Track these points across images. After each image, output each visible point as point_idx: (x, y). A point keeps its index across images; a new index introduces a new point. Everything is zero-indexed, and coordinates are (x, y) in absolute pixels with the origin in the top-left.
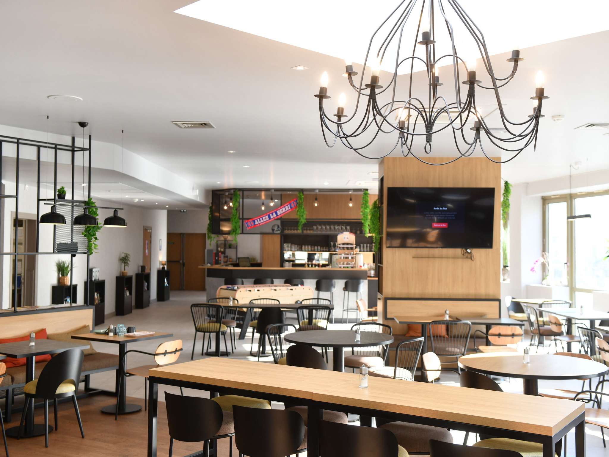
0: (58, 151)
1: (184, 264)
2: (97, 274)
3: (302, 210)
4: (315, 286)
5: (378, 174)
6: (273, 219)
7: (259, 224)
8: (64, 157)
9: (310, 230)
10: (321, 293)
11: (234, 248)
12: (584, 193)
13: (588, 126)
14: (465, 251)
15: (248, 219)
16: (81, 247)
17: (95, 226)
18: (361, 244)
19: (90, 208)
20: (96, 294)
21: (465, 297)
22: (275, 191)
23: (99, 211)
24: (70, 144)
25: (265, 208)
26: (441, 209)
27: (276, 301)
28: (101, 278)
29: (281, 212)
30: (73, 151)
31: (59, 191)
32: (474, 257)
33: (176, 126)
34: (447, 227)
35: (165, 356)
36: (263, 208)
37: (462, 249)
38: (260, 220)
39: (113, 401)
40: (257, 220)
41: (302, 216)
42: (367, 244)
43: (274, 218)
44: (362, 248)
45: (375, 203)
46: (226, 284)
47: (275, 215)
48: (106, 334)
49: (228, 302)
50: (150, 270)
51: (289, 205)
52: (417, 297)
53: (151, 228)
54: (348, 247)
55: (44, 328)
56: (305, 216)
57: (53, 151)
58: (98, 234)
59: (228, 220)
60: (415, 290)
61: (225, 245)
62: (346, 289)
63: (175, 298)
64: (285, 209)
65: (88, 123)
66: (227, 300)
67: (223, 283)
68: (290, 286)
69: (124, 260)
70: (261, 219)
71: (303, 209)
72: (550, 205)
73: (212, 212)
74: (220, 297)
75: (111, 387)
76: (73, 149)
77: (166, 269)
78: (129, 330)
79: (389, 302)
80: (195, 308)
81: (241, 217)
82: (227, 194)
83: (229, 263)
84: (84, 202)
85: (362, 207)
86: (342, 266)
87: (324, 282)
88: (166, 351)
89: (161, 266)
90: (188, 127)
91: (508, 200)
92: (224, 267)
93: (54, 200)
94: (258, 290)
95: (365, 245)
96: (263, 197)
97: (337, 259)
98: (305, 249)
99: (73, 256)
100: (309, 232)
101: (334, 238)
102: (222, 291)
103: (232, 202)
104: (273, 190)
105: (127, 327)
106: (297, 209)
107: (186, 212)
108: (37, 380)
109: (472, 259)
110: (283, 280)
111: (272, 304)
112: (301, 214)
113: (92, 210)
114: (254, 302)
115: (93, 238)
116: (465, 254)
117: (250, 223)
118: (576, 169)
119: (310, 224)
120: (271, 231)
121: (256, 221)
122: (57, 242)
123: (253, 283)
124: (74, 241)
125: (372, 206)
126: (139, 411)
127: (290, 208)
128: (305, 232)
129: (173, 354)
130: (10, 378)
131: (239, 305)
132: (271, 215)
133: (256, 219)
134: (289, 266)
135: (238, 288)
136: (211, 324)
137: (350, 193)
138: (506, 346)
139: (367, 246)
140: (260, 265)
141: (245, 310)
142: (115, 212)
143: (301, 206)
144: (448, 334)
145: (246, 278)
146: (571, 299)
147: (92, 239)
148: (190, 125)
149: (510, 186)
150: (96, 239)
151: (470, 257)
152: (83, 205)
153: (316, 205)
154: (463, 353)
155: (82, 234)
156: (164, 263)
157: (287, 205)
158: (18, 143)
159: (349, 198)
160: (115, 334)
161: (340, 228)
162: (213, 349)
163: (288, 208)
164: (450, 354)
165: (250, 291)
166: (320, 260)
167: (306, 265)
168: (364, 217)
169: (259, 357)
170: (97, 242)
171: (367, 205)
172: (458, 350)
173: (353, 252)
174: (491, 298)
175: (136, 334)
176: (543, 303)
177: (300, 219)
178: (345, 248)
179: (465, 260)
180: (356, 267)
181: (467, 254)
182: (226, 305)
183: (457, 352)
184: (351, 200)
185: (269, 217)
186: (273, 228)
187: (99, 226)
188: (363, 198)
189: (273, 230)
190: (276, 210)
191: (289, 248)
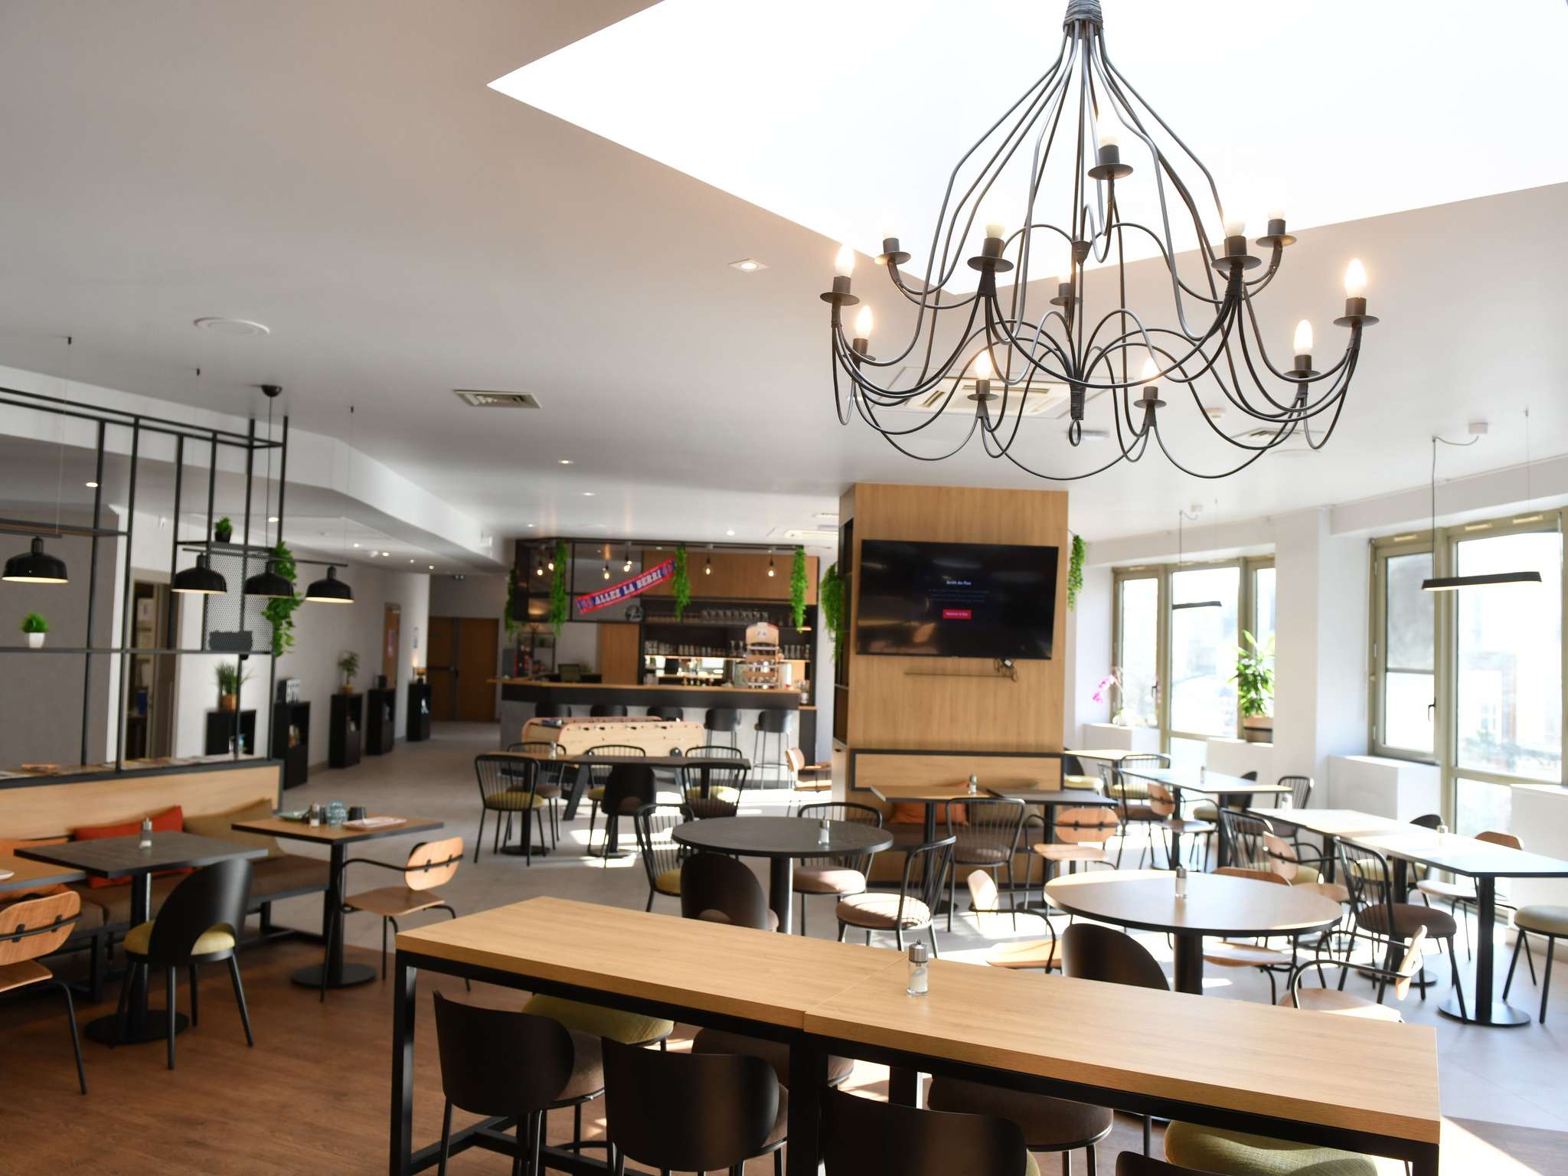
0: (219, 447)
1: (457, 673)
2: (296, 690)
3: (683, 581)
4: (703, 720)
5: (838, 517)
6: (629, 596)
7: (603, 604)
8: (232, 460)
9: (694, 617)
10: (715, 733)
11: (548, 647)
12: (1189, 564)
13: (1253, 435)
14: (1001, 663)
15: (583, 594)
16: (260, 641)
17: (288, 600)
18: (786, 644)
19: (281, 562)
20: (292, 729)
21: (1000, 750)
22: (633, 544)
23: (299, 570)
24: (245, 432)
25: (610, 575)
26: (960, 583)
27: (638, 751)
28: (302, 699)
29: (644, 584)
30: (251, 448)
31: (218, 526)
32: (1018, 674)
33: (460, 400)
34: (970, 617)
35: (426, 871)
36: (607, 576)
37: (996, 659)
38: (604, 597)
39: (315, 957)
40: (599, 596)
41: (683, 591)
42: (796, 644)
43: (630, 593)
44: (786, 652)
45: (831, 570)
46: (538, 715)
47: (632, 588)
48: (305, 820)
49: (547, 752)
50: (396, 682)
51: (659, 572)
52: (911, 747)
53: (399, 607)
54: (764, 651)
55: (178, 804)
56: (688, 592)
57: (209, 445)
58: (295, 615)
59: (543, 596)
60: (908, 735)
61: (533, 640)
62: (760, 726)
63: (441, 736)
64: (652, 578)
65: (281, 389)
66: (543, 747)
67: (533, 712)
68: (658, 721)
69: (348, 665)
70: (606, 595)
71: (685, 579)
72: (1126, 582)
73: (514, 580)
74: (529, 740)
75: (315, 925)
76: (250, 444)
77: (425, 681)
78: (353, 814)
79: (859, 757)
80: (483, 762)
81: (568, 590)
82: (543, 547)
83: (542, 673)
84: (269, 550)
85: (792, 578)
86: (753, 685)
87: (720, 714)
88: (429, 861)
89: (417, 677)
90: (487, 404)
91: (1080, 570)
92: (534, 683)
93: (207, 543)
94: (603, 729)
95: (793, 647)
96: (607, 555)
97: (744, 672)
98: (684, 651)
99: (244, 657)
100: (695, 621)
101: (741, 633)
102: (533, 729)
103: (553, 563)
104: (630, 543)
105: (348, 808)
106: (675, 578)
107: (464, 579)
108: (153, 922)
109: (1013, 679)
110: (644, 709)
111: (630, 757)
112: (681, 589)
113: (285, 567)
114: (596, 751)
115: (284, 622)
116: (1000, 670)
117: (586, 602)
118: (1192, 519)
119: (696, 606)
120: (623, 618)
121: (597, 598)
122: (211, 628)
123: (589, 713)
124: (247, 628)
125: (826, 574)
126: (371, 980)
127: (660, 576)
128: (686, 621)
129: (444, 868)
130: (101, 911)
131: (567, 758)
132: (625, 588)
133: (597, 594)
134: (653, 683)
135: (563, 723)
136: (514, 794)
137: (770, 551)
138: (1076, 844)
139: (796, 649)
140: (597, 679)
141: (577, 766)
142: (331, 571)
143: (682, 574)
144: (968, 820)
145: (575, 702)
146: (1163, 749)
147: (281, 625)
148: (490, 400)
149: (1082, 545)
150: (290, 624)
151: (1010, 674)
152: (266, 554)
153: (708, 571)
154: (1007, 859)
155: (263, 613)
156: (421, 671)
157: (656, 571)
158: (136, 426)
159: (768, 561)
160: (324, 821)
161: (750, 614)
162: (516, 839)
163: (657, 575)
164: (983, 861)
165: (587, 729)
166: (698, 670)
167: (685, 682)
168: (796, 596)
169: (606, 857)
170: (292, 632)
171: (802, 574)
172: (999, 855)
173: (775, 659)
174: (1046, 751)
175: (367, 822)
176: (1124, 759)
177: (679, 597)
178: (757, 652)
179: (1001, 680)
180: (779, 687)
181: (1004, 669)
182: (542, 757)
183: (997, 858)
184: (772, 564)
185: (622, 592)
186: (629, 613)
187: (298, 598)
188: (796, 561)
189: (628, 616)
190: (634, 580)
191: (655, 650)
